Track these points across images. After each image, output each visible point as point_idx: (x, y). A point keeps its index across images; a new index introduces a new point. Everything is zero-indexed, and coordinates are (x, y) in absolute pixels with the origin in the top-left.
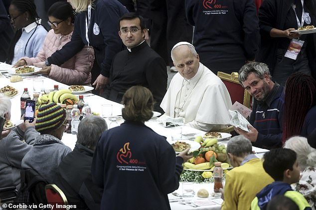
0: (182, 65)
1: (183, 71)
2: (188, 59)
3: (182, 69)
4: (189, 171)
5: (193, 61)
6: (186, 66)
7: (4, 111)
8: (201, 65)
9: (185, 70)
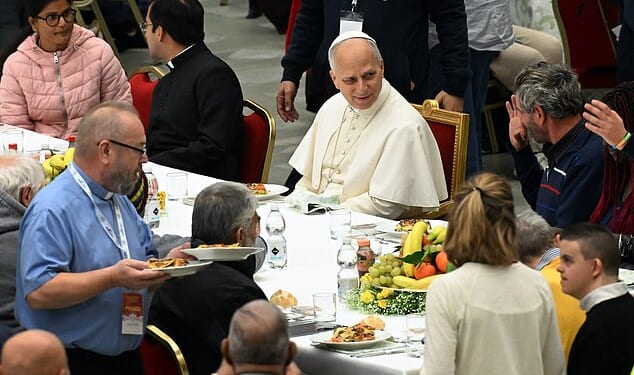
0: (353, 80)
1: (354, 90)
2: (367, 69)
3: (353, 86)
4: (406, 293)
5: (374, 73)
6: (361, 81)
7: (22, 181)
8: (386, 83)
9: (357, 90)
